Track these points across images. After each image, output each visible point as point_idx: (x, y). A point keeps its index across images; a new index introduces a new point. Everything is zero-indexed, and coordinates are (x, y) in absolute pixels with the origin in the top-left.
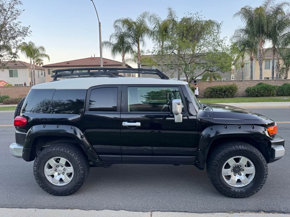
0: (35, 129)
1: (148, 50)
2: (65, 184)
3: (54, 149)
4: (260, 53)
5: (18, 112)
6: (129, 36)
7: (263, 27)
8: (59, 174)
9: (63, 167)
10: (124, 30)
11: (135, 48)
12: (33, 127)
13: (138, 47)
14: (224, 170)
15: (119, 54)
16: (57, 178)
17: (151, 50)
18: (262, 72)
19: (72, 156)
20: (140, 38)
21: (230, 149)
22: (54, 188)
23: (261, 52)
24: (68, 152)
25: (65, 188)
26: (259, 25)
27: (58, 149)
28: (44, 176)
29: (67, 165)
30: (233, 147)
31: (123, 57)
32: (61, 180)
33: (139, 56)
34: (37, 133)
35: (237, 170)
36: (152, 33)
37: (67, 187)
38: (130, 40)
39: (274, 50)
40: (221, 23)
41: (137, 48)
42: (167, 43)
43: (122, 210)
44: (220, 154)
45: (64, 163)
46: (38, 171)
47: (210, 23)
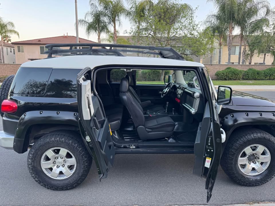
0: (28, 116)
1: (126, 31)
2: (65, 177)
3: (53, 139)
4: (230, 39)
5: (3, 94)
6: (105, 15)
7: (233, 14)
8: (58, 167)
9: (63, 158)
10: (100, 8)
11: (111, 28)
12: (26, 113)
13: (115, 27)
14: (240, 159)
15: (95, 33)
16: (56, 170)
17: (128, 31)
18: (230, 57)
19: (75, 146)
20: (117, 18)
21: (249, 137)
22: (53, 182)
23: (231, 38)
24: (70, 143)
25: (67, 182)
26: (230, 12)
27: (58, 139)
28: (41, 170)
29: (68, 156)
30: (252, 135)
31: (99, 36)
32: (61, 173)
33: (115, 37)
34: (31, 121)
35: (253, 158)
36: (128, 14)
37: (68, 180)
38: (106, 19)
39: (242, 36)
40: (197, 7)
41: (113, 28)
42: (144, 25)
43: (136, 205)
44: (238, 142)
45: (65, 154)
46: (34, 163)
47: (185, 7)
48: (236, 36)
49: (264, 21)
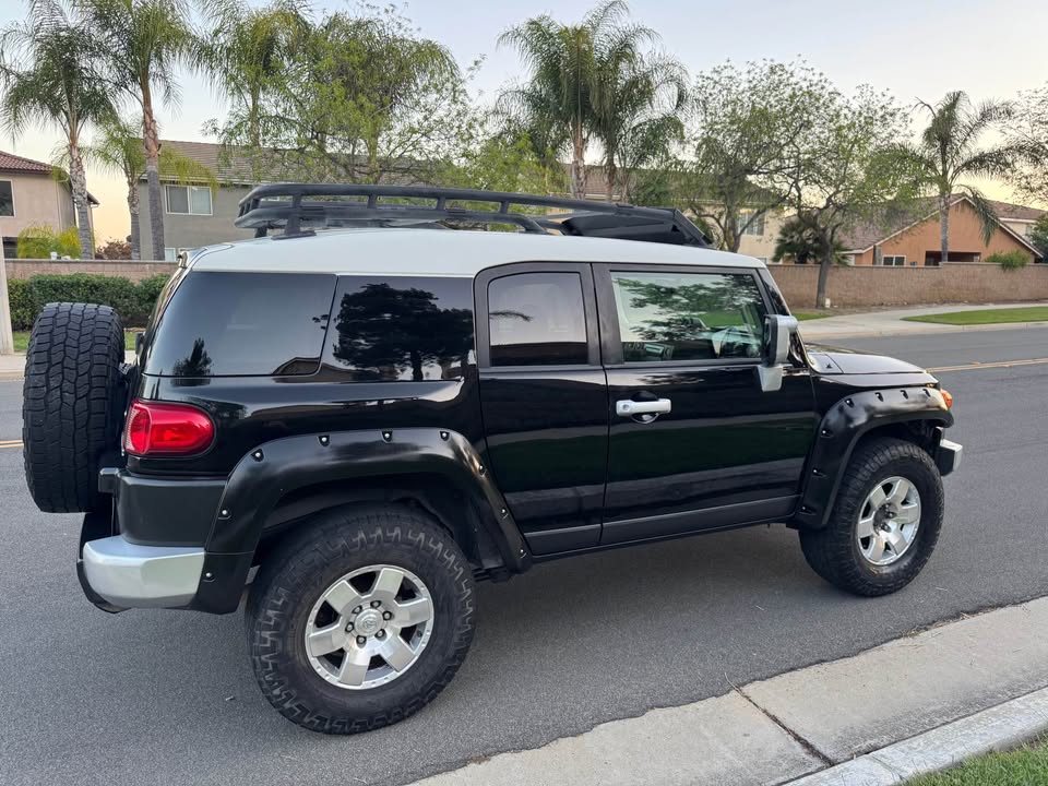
1: (213, 122)
2: (393, 676)
3: (362, 535)
4: (578, 178)
6: (99, 50)
7: (586, 94)
8: (381, 635)
11: (128, 109)
12: (264, 447)
13: (147, 102)
14: (861, 522)
15: (50, 123)
16: (359, 657)
17: (221, 126)
19: (437, 550)
20: (153, 67)
22: (352, 703)
23: (582, 175)
24: (420, 541)
25: (401, 691)
26: (577, 84)
27: (379, 532)
28: (305, 665)
31: (73, 138)
32: (377, 661)
33: (150, 142)
36: (205, 53)
37: (407, 683)
38: (103, 68)
39: (610, 169)
40: (478, 59)
41: (138, 109)
42: (270, 104)
45: (394, 589)
46: (284, 645)
47: (430, 55)
48: (591, 168)
49: (670, 125)
